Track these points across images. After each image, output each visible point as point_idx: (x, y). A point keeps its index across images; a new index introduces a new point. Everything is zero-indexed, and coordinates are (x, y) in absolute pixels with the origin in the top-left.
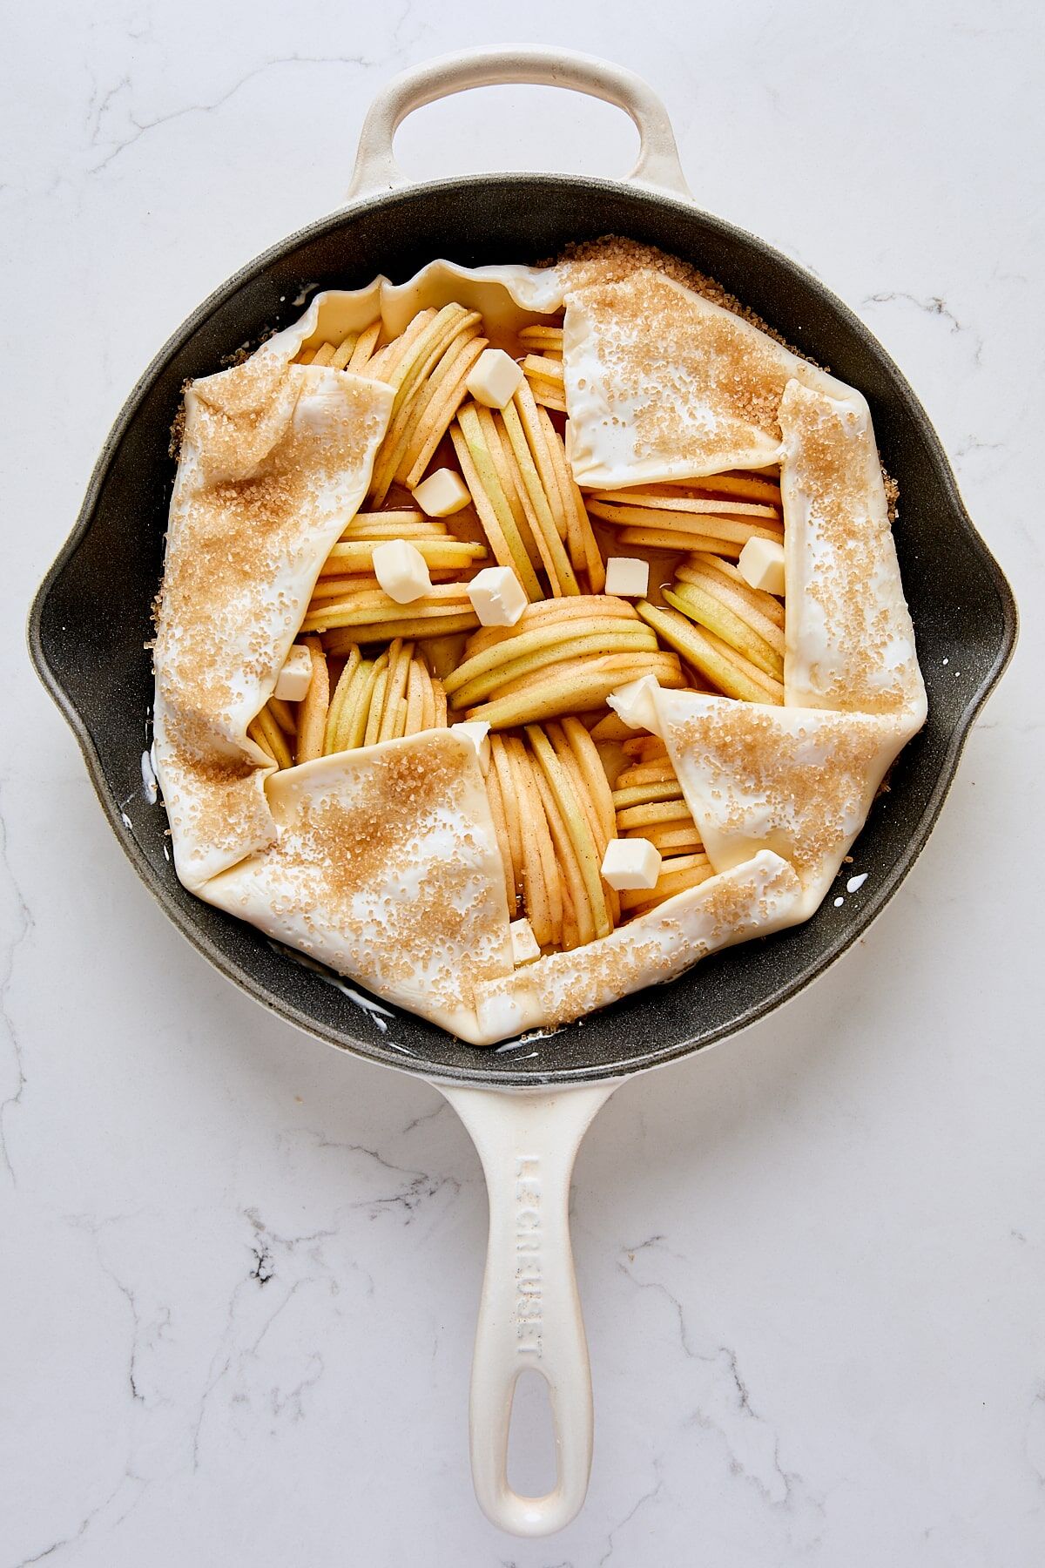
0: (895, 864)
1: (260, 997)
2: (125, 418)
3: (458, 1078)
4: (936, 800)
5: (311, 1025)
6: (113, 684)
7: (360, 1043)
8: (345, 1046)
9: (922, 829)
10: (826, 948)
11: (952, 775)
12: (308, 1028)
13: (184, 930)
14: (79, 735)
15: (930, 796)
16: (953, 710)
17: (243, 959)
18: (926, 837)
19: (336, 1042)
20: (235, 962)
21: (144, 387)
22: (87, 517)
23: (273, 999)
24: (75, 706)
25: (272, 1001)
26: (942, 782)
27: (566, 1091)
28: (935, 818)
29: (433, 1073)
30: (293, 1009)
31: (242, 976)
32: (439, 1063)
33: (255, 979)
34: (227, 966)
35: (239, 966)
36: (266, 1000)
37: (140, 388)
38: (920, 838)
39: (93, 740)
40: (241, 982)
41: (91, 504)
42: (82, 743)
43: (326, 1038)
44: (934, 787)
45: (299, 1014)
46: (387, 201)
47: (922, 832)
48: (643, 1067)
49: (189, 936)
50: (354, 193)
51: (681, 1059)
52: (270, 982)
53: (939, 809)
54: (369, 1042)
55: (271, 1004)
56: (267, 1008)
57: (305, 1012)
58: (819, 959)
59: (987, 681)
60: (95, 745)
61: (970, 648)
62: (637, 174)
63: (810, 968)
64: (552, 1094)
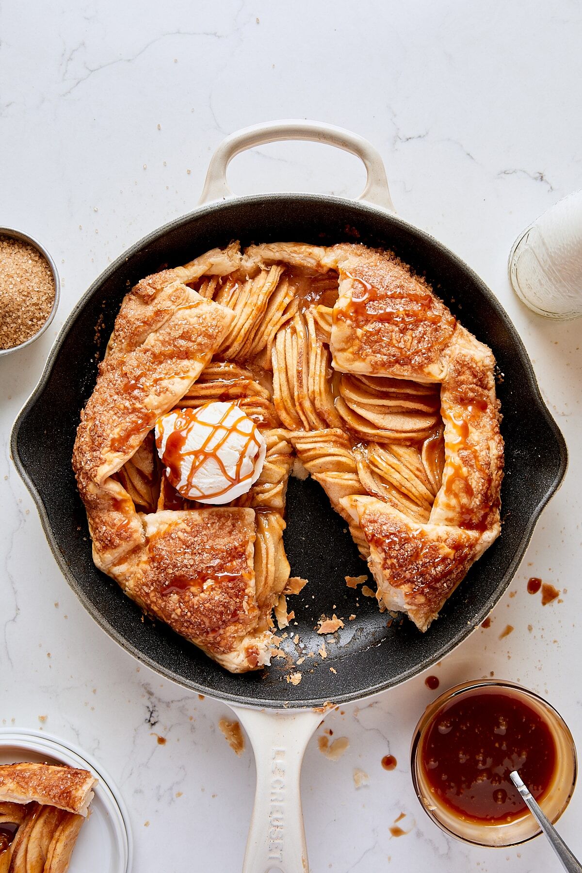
0: (492, 594)
1: (133, 653)
2: (69, 325)
3: (242, 703)
4: (516, 560)
5: (161, 670)
6: (58, 470)
7: (188, 681)
8: (179, 682)
9: (508, 575)
10: (451, 639)
11: (526, 546)
12: (159, 671)
13: (92, 614)
14: (37, 503)
15: (514, 556)
16: (529, 508)
17: (125, 631)
18: (510, 580)
19: (174, 680)
20: (120, 633)
21: (80, 307)
22: (45, 380)
23: (141, 654)
24: (35, 485)
25: (140, 656)
26: (520, 549)
27: (301, 713)
28: (515, 569)
29: (228, 699)
30: (151, 661)
31: (124, 641)
32: (232, 694)
33: (131, 643)
34: (115, 635)
35: (122, 635)
36: (136, 655)
37: (78, 307)
38: (507, 580)
39: (45, 505)
40: (123, 644)
41: (48, 373)
42: (38, 507)
43: (169, 677)
44: (516, 552)
45: (154, 663)
46: (222, 206)
47: (508, 577)
48: (345, 701)
49: (95, 618)
50: (203, 201)
51: (367, 697)
52: (140, 644)
53: (518, 564)
54: (193, 680)
55: (139, 658)
56: (137, 659)
57: (158, 662)
58: (447, 645)
59: (549, 493)
60: (46, 508)
61: (541, 472)
62: (364, 197)
63: (441, 650)
64: (295, 714)
